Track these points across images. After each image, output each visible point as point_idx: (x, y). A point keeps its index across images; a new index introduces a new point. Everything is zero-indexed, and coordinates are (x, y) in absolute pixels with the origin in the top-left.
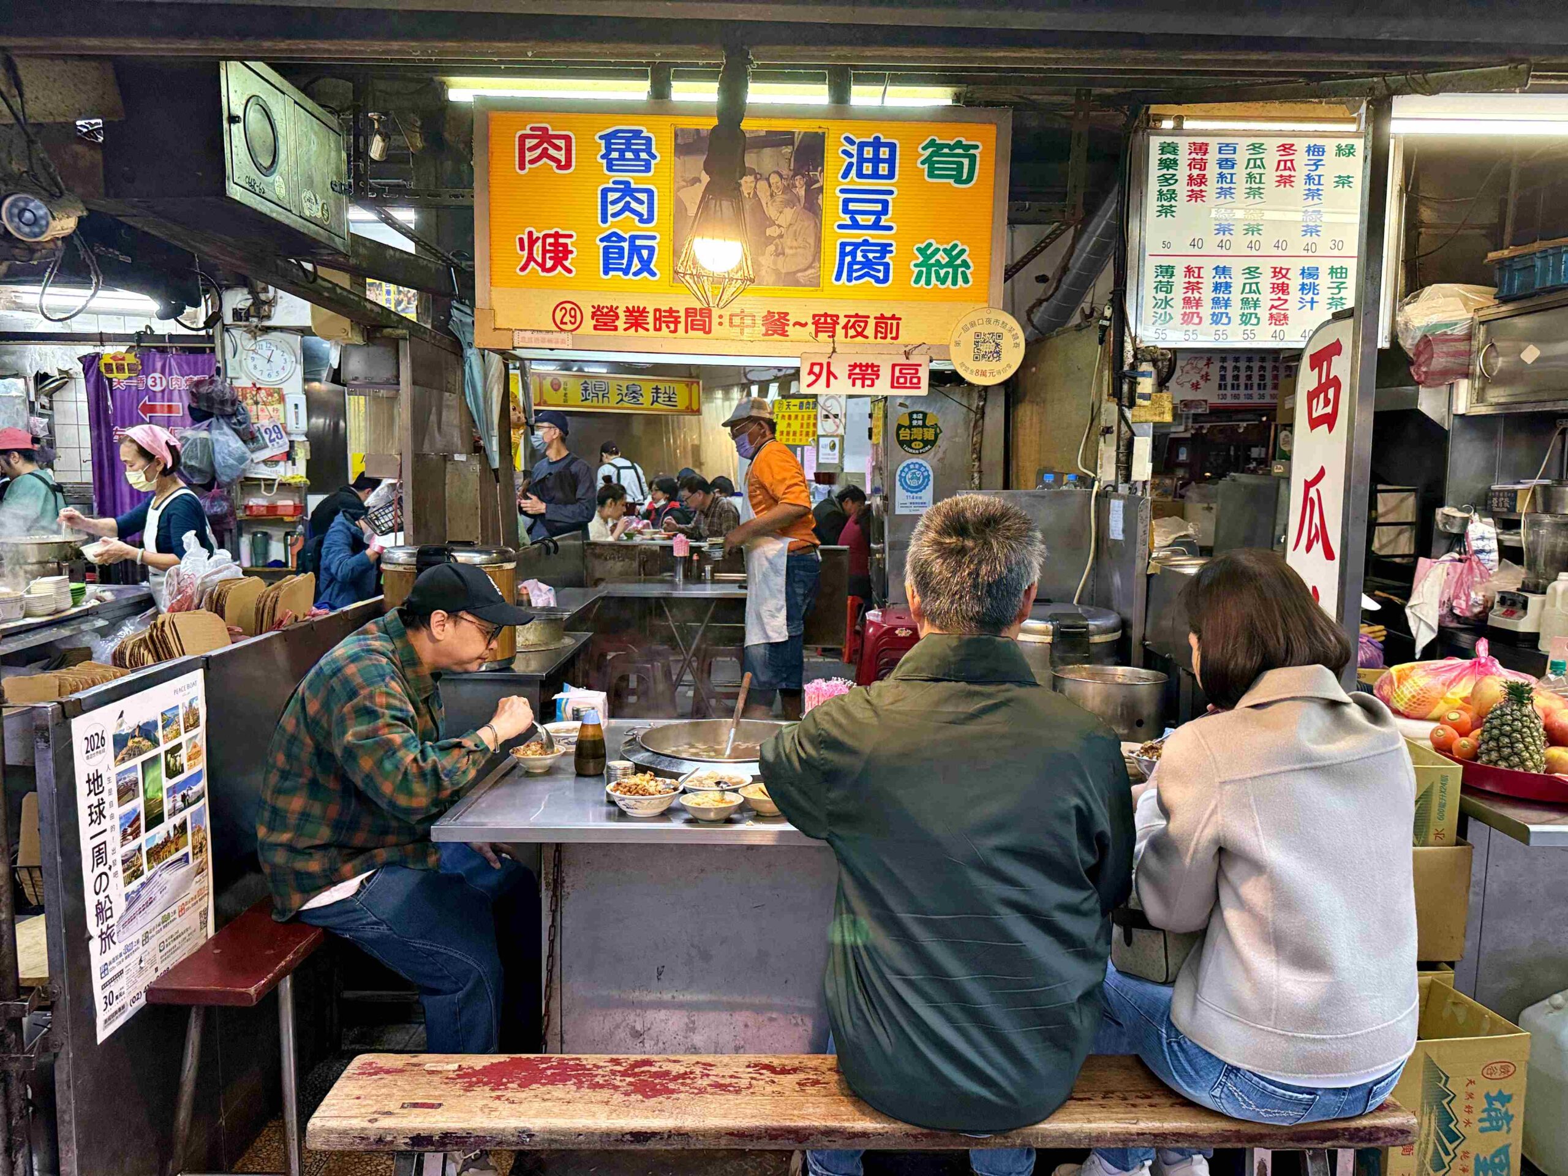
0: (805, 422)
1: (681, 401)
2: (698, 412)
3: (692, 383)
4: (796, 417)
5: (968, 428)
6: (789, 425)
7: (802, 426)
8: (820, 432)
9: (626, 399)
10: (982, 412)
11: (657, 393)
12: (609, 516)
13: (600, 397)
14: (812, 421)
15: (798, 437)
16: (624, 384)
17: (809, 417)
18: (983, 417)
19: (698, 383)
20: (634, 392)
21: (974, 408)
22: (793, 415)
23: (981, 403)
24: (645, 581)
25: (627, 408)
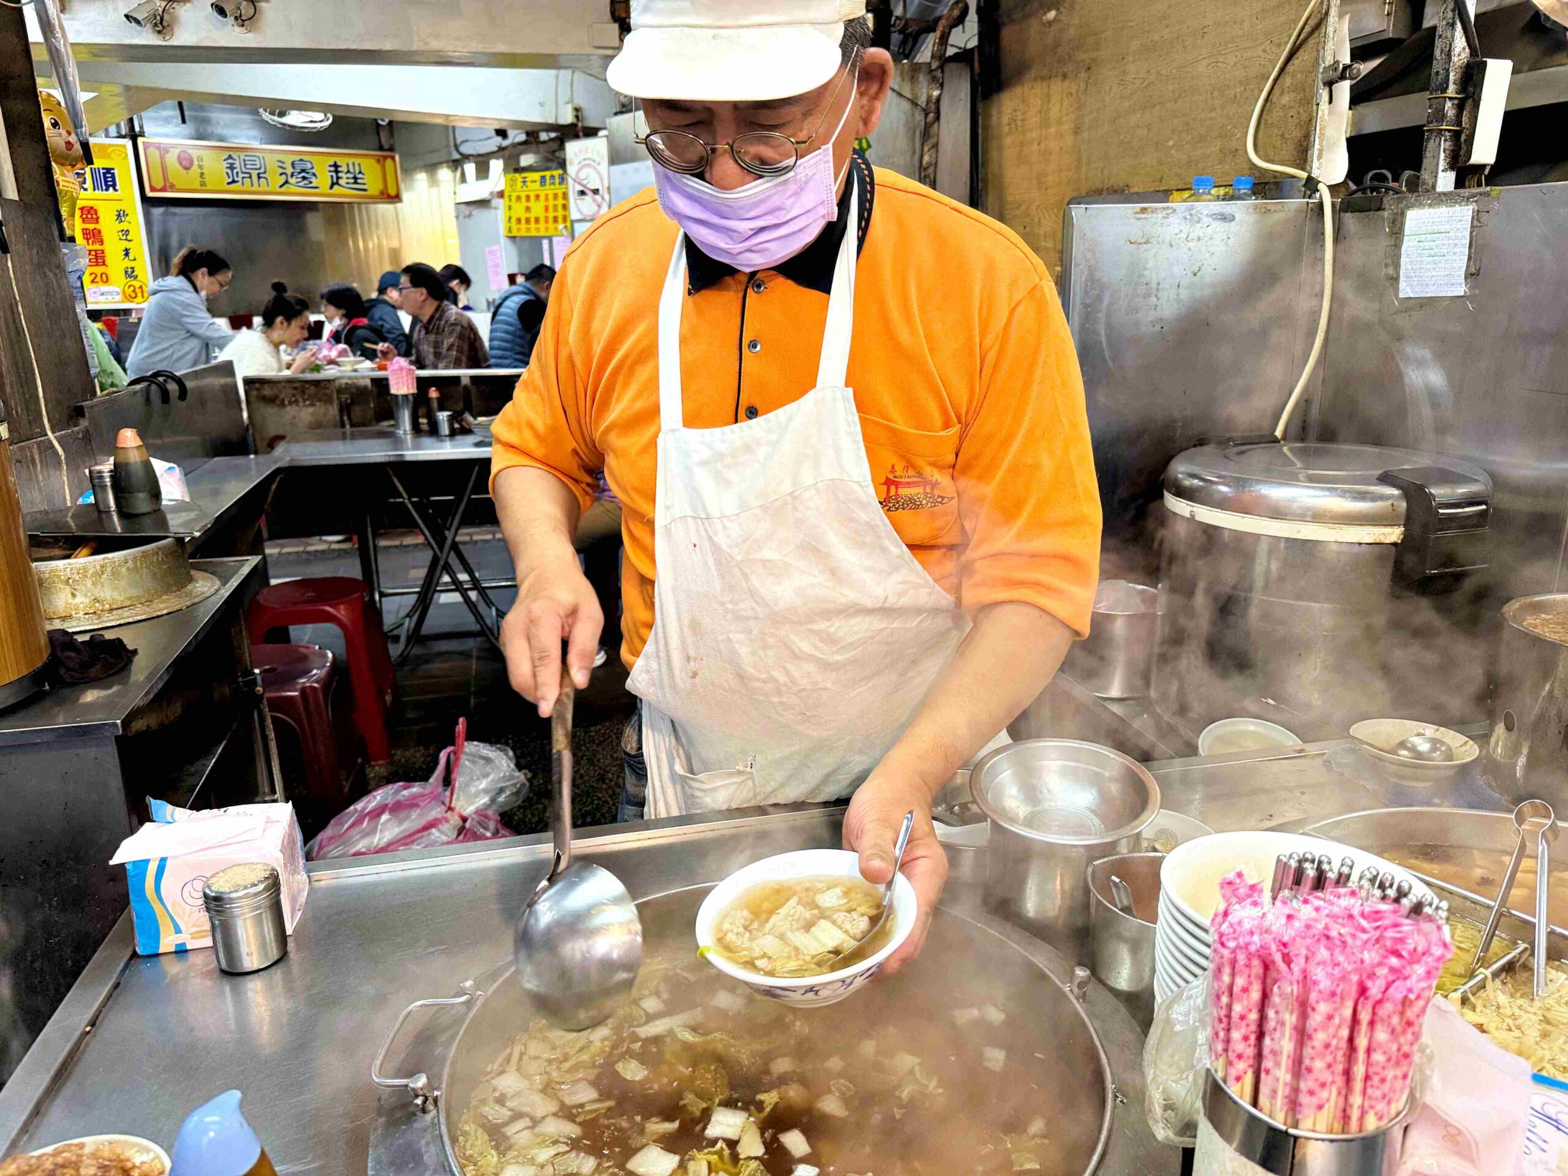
0: (551, 203)
1: (372, 182)
2: (397, 198)
3: (385, 158)
4: (537, 197)
5: (913, 140)
6: (528, 209)
7: (546, 208)
8: (574, 215)
9: (292, 180)
10: (933, 111)
11: (337, 172)
12: (281, 343)
13: (255, 178)
14: (560, 202)
15: (542, 225)
16: (288, 160)
17: (556, 196)
18: (938, 118)
19: (393, 158)
20: (303, 171)
21: (922, 101)
22: (532, 195)
23: (936, 93)
24: (353, 437)
25: (295, 193)
